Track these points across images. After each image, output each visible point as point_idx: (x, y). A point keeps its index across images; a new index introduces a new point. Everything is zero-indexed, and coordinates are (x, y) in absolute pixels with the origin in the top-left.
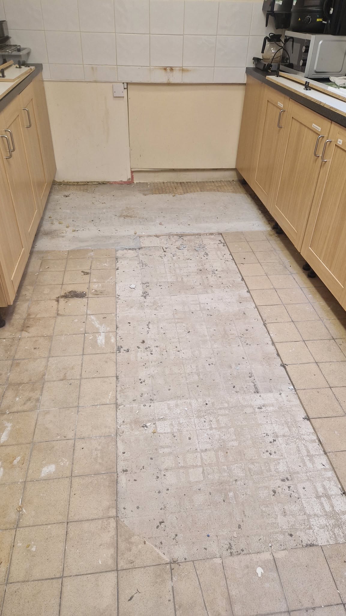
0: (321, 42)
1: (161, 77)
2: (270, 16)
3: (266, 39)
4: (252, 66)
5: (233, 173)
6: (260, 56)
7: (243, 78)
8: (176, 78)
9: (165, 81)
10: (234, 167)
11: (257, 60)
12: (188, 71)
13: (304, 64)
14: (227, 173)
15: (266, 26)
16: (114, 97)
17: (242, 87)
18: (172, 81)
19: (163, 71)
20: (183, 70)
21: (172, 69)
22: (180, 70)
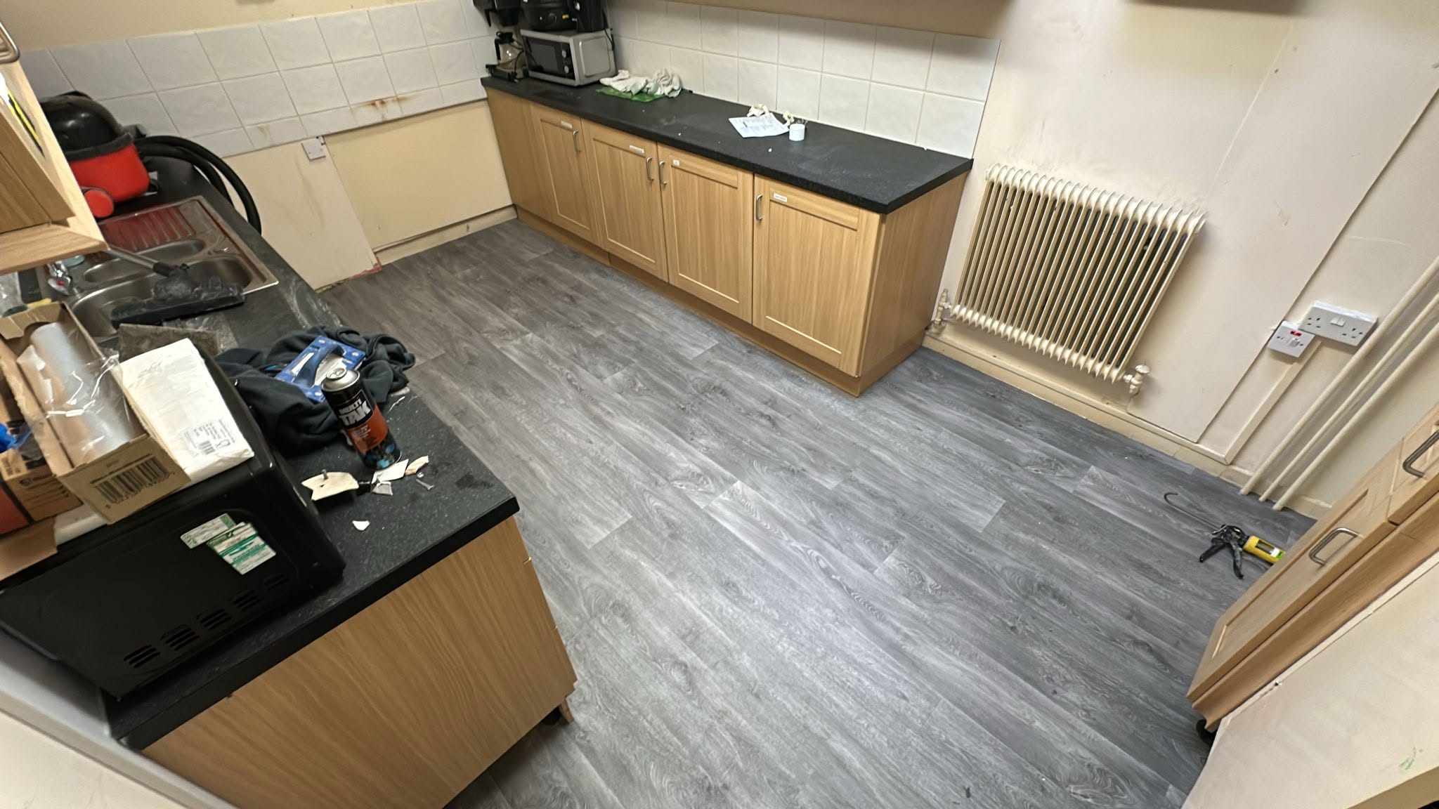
0: (580, 44)
1: (372, 116)
2: (491, 14)
3: (497, 43)
4: (486, 75)
5: (512, 210)
6: (494, 62)
7: (482, 93)
8: (393, 111)
9: (379, 120)
10: (509, 203)
11: (490, 68)
12: (404, 99)
13: (572, 70)
14: (503, 213)
15: (490, 25)
16: (311, 160)
17: (483, 103)
18: (389, 117)
19: (372, 108)
20: (399, 100)
21: (382, 102)
22: (393, 101)
